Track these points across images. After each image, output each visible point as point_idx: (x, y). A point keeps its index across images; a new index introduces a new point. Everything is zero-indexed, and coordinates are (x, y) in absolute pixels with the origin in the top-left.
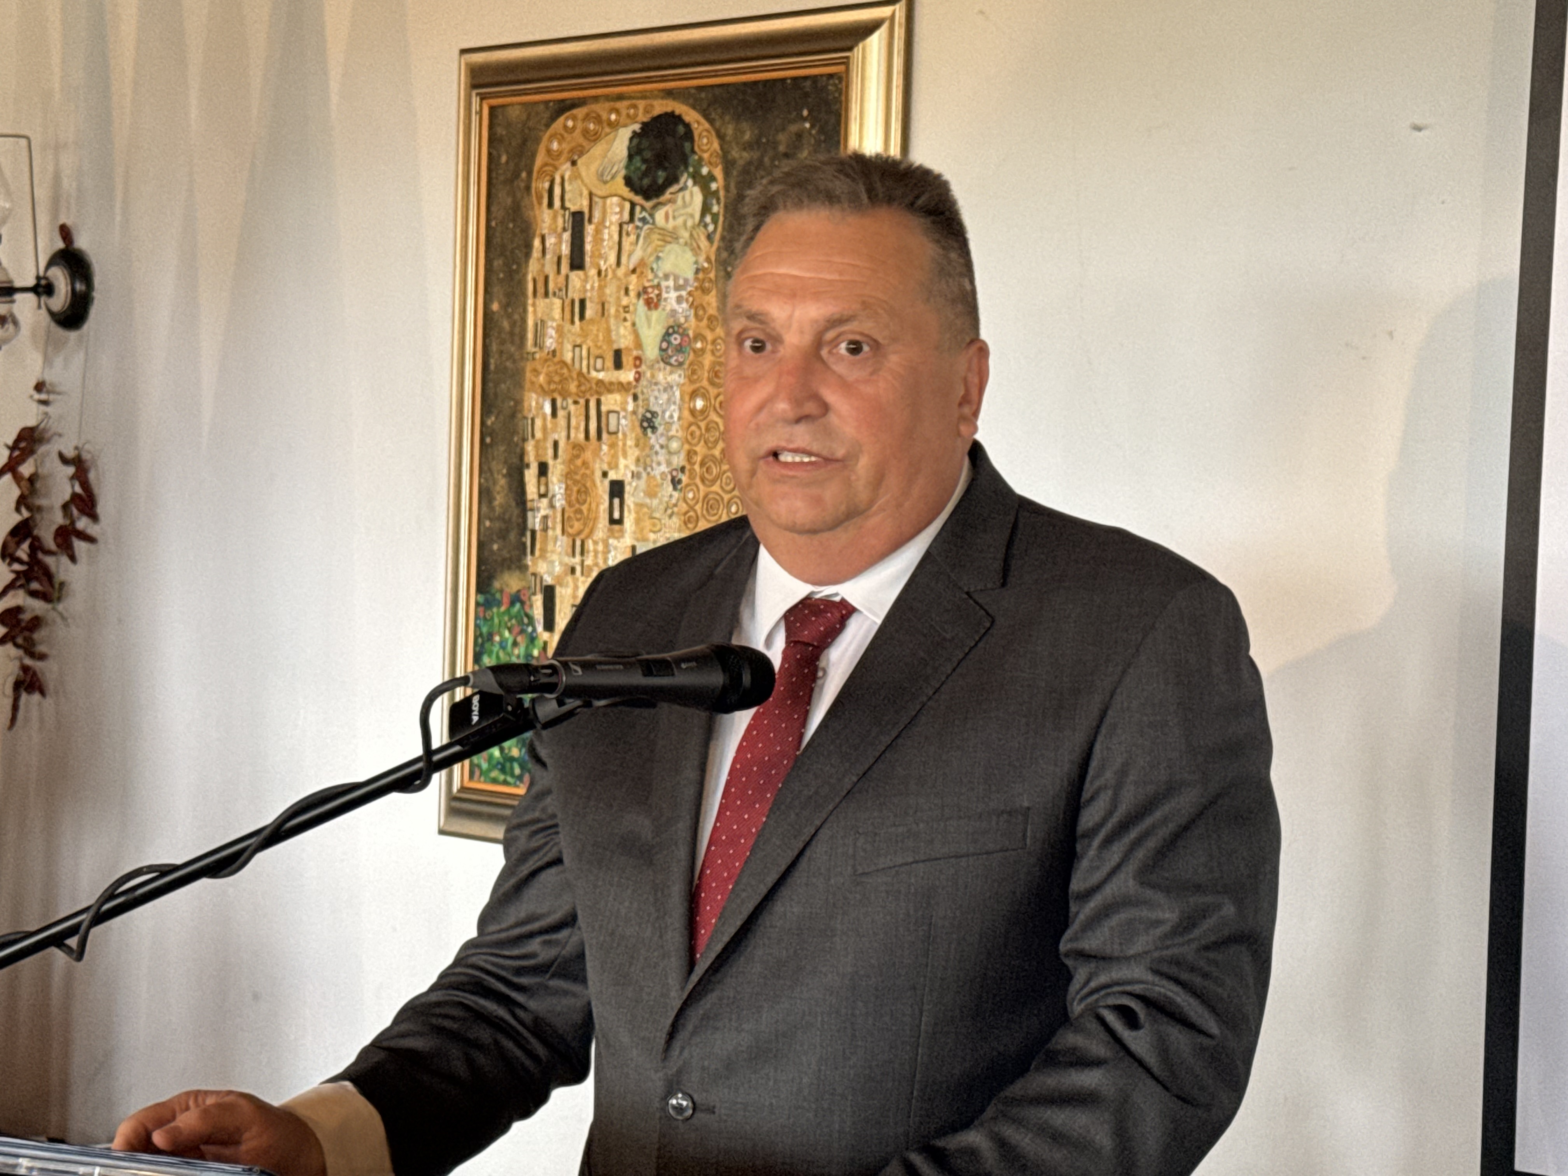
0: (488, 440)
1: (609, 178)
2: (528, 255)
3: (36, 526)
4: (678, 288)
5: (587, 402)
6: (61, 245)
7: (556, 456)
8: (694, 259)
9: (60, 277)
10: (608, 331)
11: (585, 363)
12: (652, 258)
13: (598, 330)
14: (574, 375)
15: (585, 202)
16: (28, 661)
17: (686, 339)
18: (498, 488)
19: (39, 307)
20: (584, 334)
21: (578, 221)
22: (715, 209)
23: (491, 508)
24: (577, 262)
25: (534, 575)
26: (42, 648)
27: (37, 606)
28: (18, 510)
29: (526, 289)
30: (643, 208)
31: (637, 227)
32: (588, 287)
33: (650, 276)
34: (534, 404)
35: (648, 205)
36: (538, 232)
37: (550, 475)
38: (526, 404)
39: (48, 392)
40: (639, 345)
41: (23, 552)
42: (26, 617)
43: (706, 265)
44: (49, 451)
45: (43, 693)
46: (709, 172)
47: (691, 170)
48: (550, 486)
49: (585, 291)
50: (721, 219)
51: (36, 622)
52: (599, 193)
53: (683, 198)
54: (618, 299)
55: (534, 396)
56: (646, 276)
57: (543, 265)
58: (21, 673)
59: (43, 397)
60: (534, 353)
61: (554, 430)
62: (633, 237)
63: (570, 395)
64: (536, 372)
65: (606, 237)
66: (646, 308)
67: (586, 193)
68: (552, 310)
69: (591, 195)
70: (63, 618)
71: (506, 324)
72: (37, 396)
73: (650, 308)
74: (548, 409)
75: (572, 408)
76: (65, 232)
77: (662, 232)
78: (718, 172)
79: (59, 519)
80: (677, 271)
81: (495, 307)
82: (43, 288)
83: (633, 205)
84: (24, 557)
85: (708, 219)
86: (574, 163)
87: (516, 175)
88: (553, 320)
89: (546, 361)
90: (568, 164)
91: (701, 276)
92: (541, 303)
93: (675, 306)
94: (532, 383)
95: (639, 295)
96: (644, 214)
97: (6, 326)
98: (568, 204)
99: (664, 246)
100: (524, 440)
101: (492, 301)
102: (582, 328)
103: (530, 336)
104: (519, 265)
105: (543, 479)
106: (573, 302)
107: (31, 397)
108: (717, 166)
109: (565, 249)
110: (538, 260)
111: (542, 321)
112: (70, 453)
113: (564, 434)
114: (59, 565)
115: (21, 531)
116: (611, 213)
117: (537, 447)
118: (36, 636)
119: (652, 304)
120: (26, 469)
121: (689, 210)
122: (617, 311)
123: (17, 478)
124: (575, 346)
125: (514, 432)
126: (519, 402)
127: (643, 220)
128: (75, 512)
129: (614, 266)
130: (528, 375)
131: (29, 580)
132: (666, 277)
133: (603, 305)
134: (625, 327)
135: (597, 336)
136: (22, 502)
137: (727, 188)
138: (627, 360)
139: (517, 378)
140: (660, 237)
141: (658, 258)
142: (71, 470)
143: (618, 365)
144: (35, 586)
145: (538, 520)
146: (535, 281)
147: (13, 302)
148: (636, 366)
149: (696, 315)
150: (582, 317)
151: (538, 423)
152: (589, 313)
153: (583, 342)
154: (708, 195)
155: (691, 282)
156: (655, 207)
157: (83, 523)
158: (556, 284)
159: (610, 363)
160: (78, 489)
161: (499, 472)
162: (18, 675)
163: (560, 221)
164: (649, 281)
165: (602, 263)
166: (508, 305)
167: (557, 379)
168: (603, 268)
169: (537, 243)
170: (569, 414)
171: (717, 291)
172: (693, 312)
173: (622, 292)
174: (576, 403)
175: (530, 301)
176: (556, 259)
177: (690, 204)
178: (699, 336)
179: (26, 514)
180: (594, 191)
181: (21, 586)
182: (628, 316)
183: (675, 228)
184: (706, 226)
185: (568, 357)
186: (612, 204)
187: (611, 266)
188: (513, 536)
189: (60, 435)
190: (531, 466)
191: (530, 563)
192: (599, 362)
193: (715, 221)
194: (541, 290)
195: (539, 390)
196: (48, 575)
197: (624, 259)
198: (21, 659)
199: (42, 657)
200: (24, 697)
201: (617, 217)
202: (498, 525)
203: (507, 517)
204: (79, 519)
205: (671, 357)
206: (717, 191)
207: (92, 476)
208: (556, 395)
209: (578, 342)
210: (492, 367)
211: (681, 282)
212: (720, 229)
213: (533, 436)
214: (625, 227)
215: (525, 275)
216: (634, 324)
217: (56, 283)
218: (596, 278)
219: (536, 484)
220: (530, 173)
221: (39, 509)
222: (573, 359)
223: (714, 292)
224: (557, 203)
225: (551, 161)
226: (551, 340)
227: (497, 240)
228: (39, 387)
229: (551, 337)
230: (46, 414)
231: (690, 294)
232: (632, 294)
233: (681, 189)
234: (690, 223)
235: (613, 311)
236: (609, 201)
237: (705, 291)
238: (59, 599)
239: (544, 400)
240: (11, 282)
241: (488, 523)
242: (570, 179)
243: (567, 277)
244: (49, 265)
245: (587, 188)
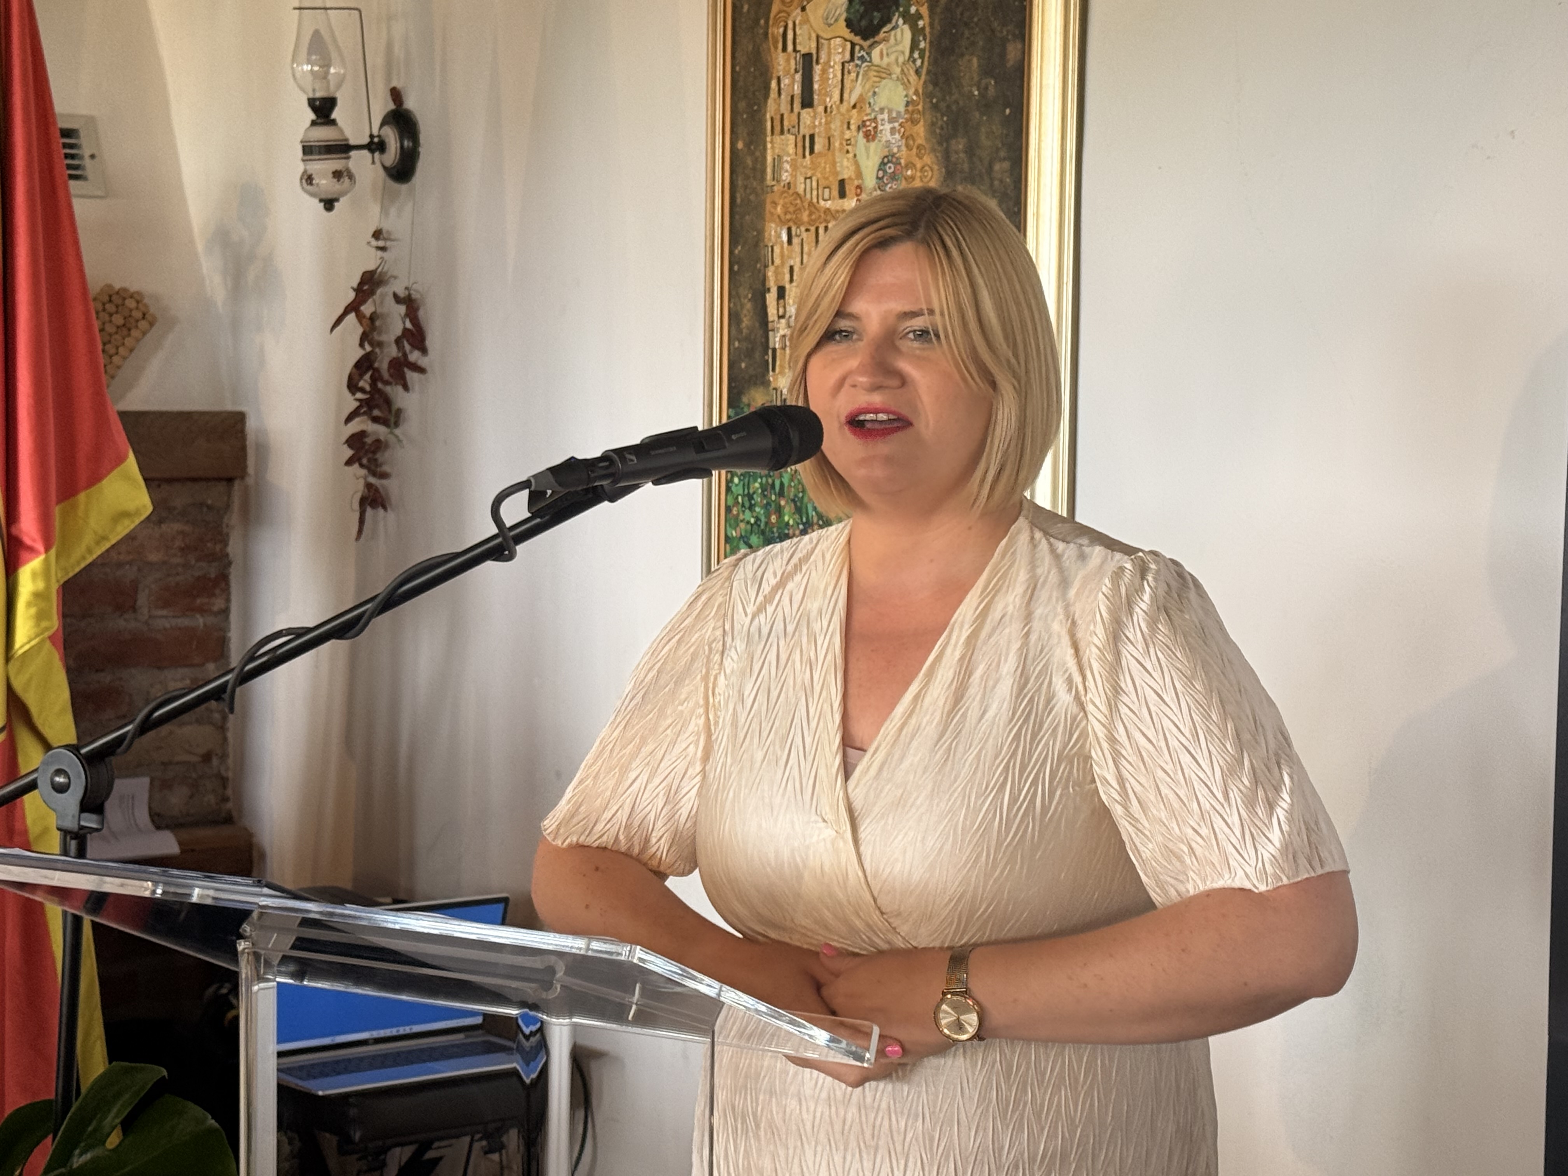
0: (736, 268)
1: (832, 22)
2: (766, 96)
3: (376, 358)
4: (892, 120)
5: (817, 229)
6: (391, 106)
7: (791, 281)
8: (905, 93)
9: (391, 136)
10: (834, 164)
11: (815, 193)
12: (870, 94)
13: (825, 163)
14: (806, 205)
15: (814, 45)
16: (372, 480)
17: (899, 167)
18: (745, 312)
19: (373, 162)
20: (814, 167)
21: (808, 62)
22: (922, 45)
23: (740, 331)
24: (807, 102)
25: (775, 389)
26: (386, 468)
27: (378, 430)
28: (361, 345)
29: (765, 129)
30: (862, 48)
31: (857, 65)
32: (817, 123)
33: (868, 111)
34: (773, 233)
35: (866, 44)
36: (774, 75)
37: (787, 298)
38: (766, 235)
39: (385, 239)
40: (859, 174)
41: (365, 383)
42: (369, 440)
43: (915, 98)
44: (385, 293)
45: (385, 508)
46: (917, 10)
47: (901, 9)
48: (787, 307)
49: (815, 127)
50: (927, 54)
51: (379, 445)
52: (825, 36)
53: (895, 35)
54: (843, 133)
55: (773, 225)
56: (865, 111)
57: (779, 105)
58: (366, 491)
59: (381, 243)
60: (773, 186)
61: (790, 257)
62: (853, 75)
63: (802, 224)
64: (775, 204)
65: (831, 76)
66: (865, 140)
67: (814, 36)
68: (787, 145)
69: (818, 37)
70: (400, 441)
71: (749, 161)
72: (374, 243)
73: (868, 141)
74: (785, 237)
75: (804, 235)
76: (396, 95)
77: (876, 68)
78: (924, 11)
79: (393, 351)
80: (890, 106)
81: (740, 145)
82: (376, 146)
83: (853, 45)
84: (368, 388)
85: (916, 55)
86: (803, 9)
87: (757, 21)
88: (789, 155)
89: (783, 192)
90: (799, 10)
91: (910, 108)
92: (778, 139)
93: (889, 137)
94: (772, 214)
95: (859, 128)
96: (862, 53)
97: (342, 180)
98: (798, 48)
99: (879, 82)
100: (766, 266)
101: (737, 141)
102: (812, 162)
103: (769, 170)
104: (759, 105)
105: (781, 301)
106: (804, 137)
107: (369, 243)
108: (923, 5)
109: (797, 89)
110: (775, 100)
111: (778, 156)
112: (402, 293)
113: (798, 259)
114: (396, 392)
115: (364, 365)
116: (835, 54)
117: (776, 273)
118: (378, 456)
119: (870, 136)
120: (367, 309)
121: (900, 48)
122: (841, 144)
123: (360, 317)
124: (806, 178)
125: (758, 260)
126: (761, 232)
127: (862, 58)
128: (407, 347)
129: (838, 102)
130: (769, 207)
131: (371, 408)
132: (882, 110)
133: (829, 139)
134: (848, 159)
135: (825, 168)
136: (365, 338)
137: (931, 25)
138: (850, 189)
139: (759, 210)
140: (875, 74)
141: (875, 93)
142: (402, 309)
143: (842, 194)
144: (376, 412)
145: (777, 339)
146: (772, 119)
147: (348, 158)
148: (857, 195)
149: (907, 146)
150: (812, 151)
151: (777, 250)
152: (817, 147)
153: (813, 175)
154: (916, 33)
155: (903, 113)
156: (871, 46)
157: (414, 356)
158: (789, 121)
159: (835, 193)
160: (409, 325)
161: (746, 296)
162: (364, 492)
163: (793, 62)
164: (867, 115)
165: (828, 100)
166: (751, 143)
167: (791, 209)
168: (829, 105)
169: (774, 84)
170: (802, 240)
171: (925, 121)
172: (904, 141)
173: (845, 126)
174: (807, 230)
175: (769, 139)
176: (789, 98)
177: (901, 41)
178: (910, 165)
179: (368, 348)
180: (821, 34)
181: (365, 413)
182: (849, 148)
183: (888, 65)
184: (914, 61)
185: (800, 189)
186: (835, 46)
187: (835, 103)
188: (757, 355)
189: (395, 277)
190: (772, 290)
191: (771, 379)
192: (827, 191)
193: (922, 57)
194: (778, 128)
195: (777, 220)
196: (388, 402)
197: (846, 96)
198: (365, 478)
199: (384, 476)
200: (369, 511)
201: (840, 56)
202: (745, 345)
203: (752, 337)
204: (411, 352)
205: (886, 184)
206: (923, 28)
207: (421, 313)
208: (791, 224)
209: (809, 175)
210: (739, 201)
211: (894, 115)
212: (926, 63)
213: (773, 263)
214: (846, 65)
215: (765, 115)
216: (855, 156)
217: (387, 140)
218: (823, 113)
219: (776, 307)
220: (767, 22)
221: (380, 344)
222: (805, 190)
223: (922, 123)
224: (790, 47)
225: (785, 9)
226: (786, 174)
227: (741, 84)
228: (377, 235)
229: (787, 171)
230: (382, 258)
231: (901, 125)
232: (853, 127)
233: (894, 28)
234: (901, 60)
235: (837, 144)
236: (832, 41)
237: (914, 122)
238: (397, 425)
239: (781, 229)
240: (347, 140)
241: (737, 344)
242: (800, 24)
243: (799, 114)
244: (382, 125)
245: (815, 31)
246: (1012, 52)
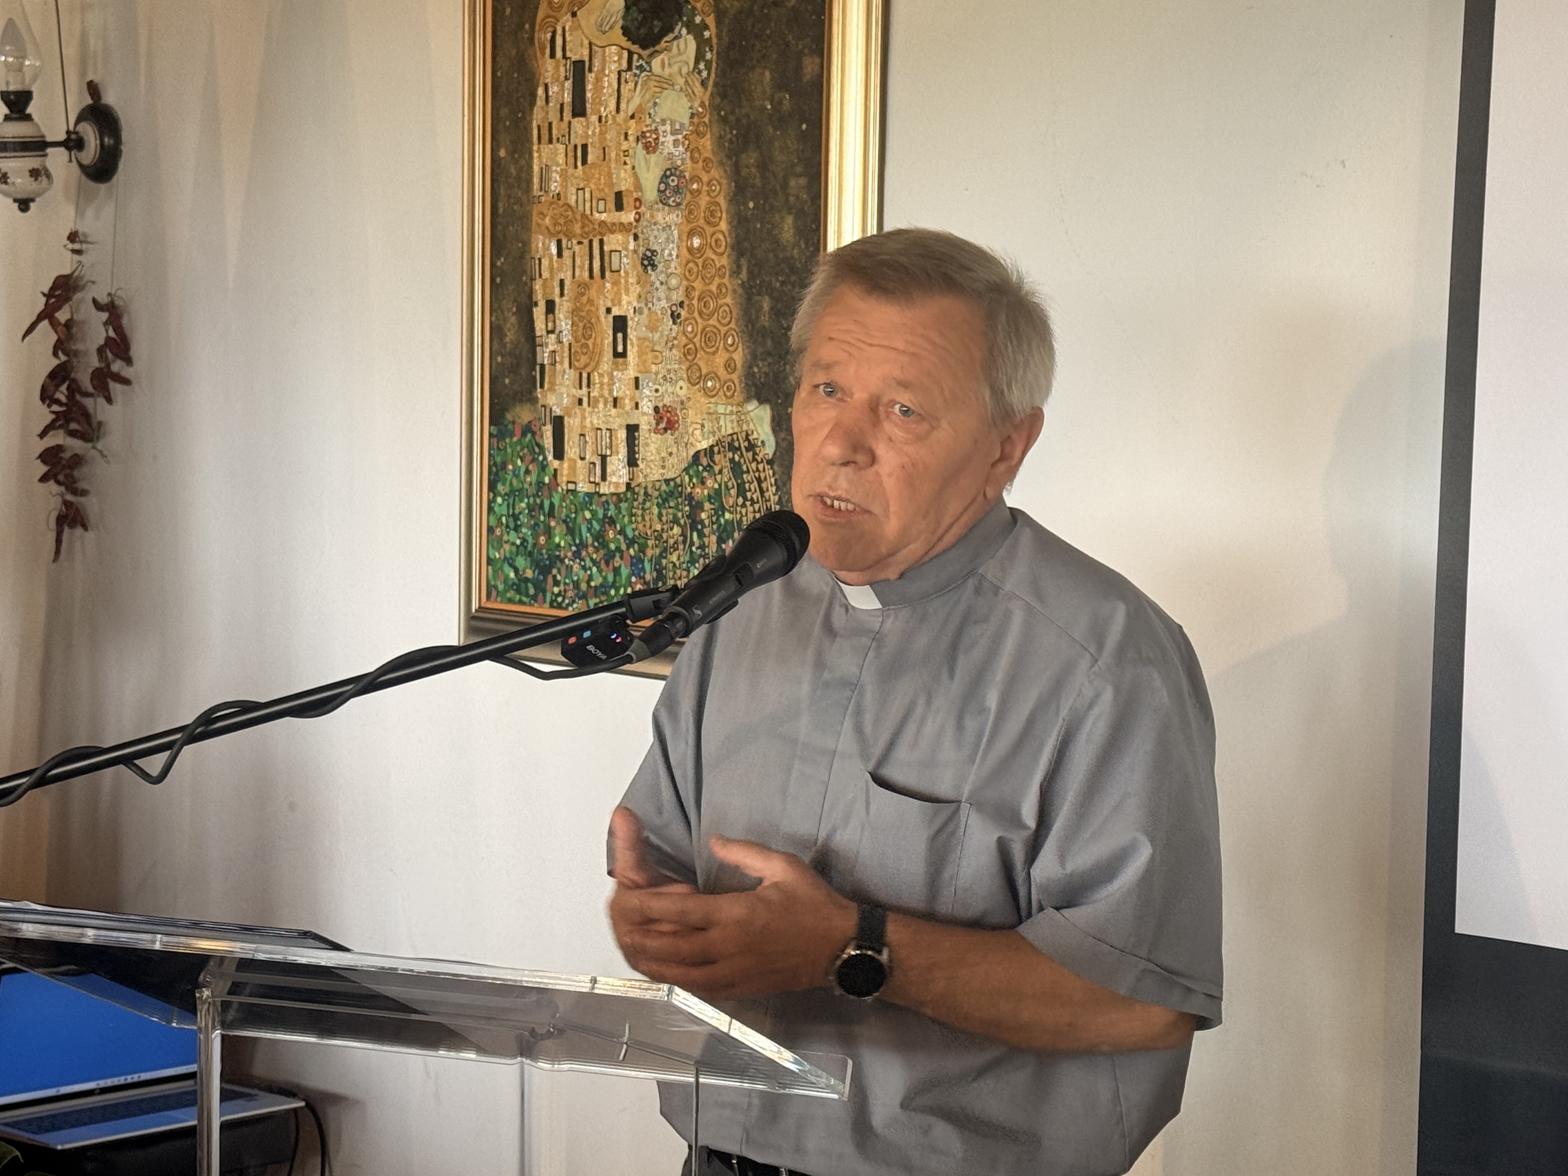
0: (498, 280)
1: (607, 29)
2: (533, 103)
3: (73, 368)
4: (674, 132)
5: (591, 242)
6: (89, 101)
7: (562, 294)
8: (689, 104)
9: (89, 133)
10: (610, 174)
11: (588, 205)
12: (650, 104)
13: (599, 173)
14: (579, 218)
15: (586, 52)
16: (69, 497)
17: (683, 180)
18: (508, 325)
19: (70, 161)
20: (587, 179)
21: (579, 71)
22: (708, 56)
23: (504, 345)
24: (579, 110)
25: (543, 406)
26: (82, 485)
27: (75, 445)
28: (55, 354)
29: (531, 135)
30: (640, 57)
31: (635, 75)
32: (590, 133)
33: (648, 121)
34: (540, 245)
35: (645, 53)
36: (541, 82)
37: (557, 312)
38: (533, 246)
39: (81, 242)
40: (638, 186)
41: (61, 396)
42: (67, 455)
43: (700, 110)
44: (84, 297)
45: (85, 527)
46: (703, 20)
47: (685, 19)
48: (557, 321)
49: (587, 136)
50: (714, 65)
51: (77, 460)
52: (599, 43)
53: (678, 46)
54: (619, 144)
55: (541, 237)
56: (645, 122)
57: (547, 113)
58: (64, 509)
59: (77, 246)
60: (540, 196)
61: (560, 270)
62: (631, 85)
63: (574, 236)
64: (543, 215)
65: (606, 84)
66: (645, 152)
67: (586, 42)
68: (556, 155)
69: (590, 44)
70: (104, 456)
71: (513, 170)
72: (70, 246)
73: (648, 153)
74: (554, 250)
75: (577, 248)
76: (93, 89)
77: (657, 78)
78: (711, 21)
79: (95, 362)
80: (672, 118)
81: (502, 153)
82: (74, 143)
83: (631, 54)
84: (63, 399)
85: (702, 66)
86: (574, 15)
87: (521, 27)
88: (558, 165)
89: (552, 203)
90: (569, 15)
91: (696, 120)
92: (546, 149)
93: (673, 150)
94: (539, 225)
95: (638, 139)
96: (641, 62)
97: (40, 179)
98: (568, 54)
99: (661, 93)
100: (533, 279)
101: (499, 150)
103: (536, 180)
104: (524, 113)
105: (551, 316)
106: (576, 146)
107: (65, 246)
108: (709, 15)
109: (567, 98)
110: (542, 108)
111: (546, 165)
112: (103, 299)
113: (570, 273)
114: (98, 407)
115: (58, 375)
116: (610, 63)
117: (544, 286)
118: (76, 473)
119: (650, 148)
120: (62, 316)
121: (684, 58)
122: (617, 155)
123: (54, 324)
124: (578, 189)
125: (524, 272)
126: (526, 244)
127: (640, 67)
128: (110, 355)
129: (614, 113)
130: (535, 218)
131: (68, 422)
132: (663, 122)
133: (604, 149)
134: (626, 171)
135: (599, 179)
136: (59, 347)
137: (719, 36)
138: (627, 201)
139: (524, 222)
140: (656, 84)
141: (655, 104)
142: (105, 316)
143: (619, 206)
144: (73, 426)
145: (546, 355)
146: (539, 127)
147: (45, 155)
149: (692, 158)
150: (584, 162)
151: (545, 262)
152: (590, 158)
153: (587, 185)
154: (702, 44)
155: (687, 126)
156: (651, 55)
157: (117, 366)
158: (559, 130)
159: (611, 205)
160: (112, 334)
161: (509, 310)
162: (61, 510)
163: (562, 69)
164: (647, 126)
165: (602, 109)
166: (514, 152)
167: (562, 221)
168: (604, 115)
169: (540, 91)
170: (574, 253)
171: (712, 134)
172: (688, 153)
173: (622, 137)
174: (580, 243)
175: (535, 148)
176: (559, 106)
177: (685, 52)
178: (695, 178)
179: (63, 358)
180: (594, 41)
181: (61, 427)
182: (627, 159)
183: (670, 75)
184: (700, 72)
185: (572, 200)
186: (610, 54)
187: (611, 112)
188: (523, 371)
189: (93, 283)
190: (539, 304)
191: (539, 396)
192: (602, 203)
193: (708, 68)
194: (545, 137)
195: (546, 232)
196: (86, 416)
197: (623, 106)
198: (62, 495)
199: (84, 493)
200: (66, 530)
201: (616, 65)
202: (509, 360)
203: (517, 353)
204: (114, 361)
205: (669, 198)
206: (710, 38)
207: (125, 321)
208: (561, 236)
209: (581, 186)
210: (501, 211)
211: (677, 127)
212: (713, 75)
213: (540, 276)
214: (623, 74)
215: (531, 122)
216: (633, 168)
217: (86, 138)
218: (597, 123)
219: (544, 321)
220: (533, 27)
221: (76, 353)
222: (577, 201)
223: (708, 136)
224: (559, 54)
225: (554, 14)
226: (556, 184)
227: (503, 89)
228: (73, 237)
229: (556, 181)
230: (80, 262)
231: (685, 137)
232: (631, 138)
233: (676, 38)
234: (685, 70)
236: (607, 49)
237: (700, 135)
238: (98, 438)
239: (550, 242)
240: (43, 136)
241: (499, 359)
242: (570, 30)
243: (570, 123)
244: (79, 120)
245: (587, 38)
246: (809, 66)
